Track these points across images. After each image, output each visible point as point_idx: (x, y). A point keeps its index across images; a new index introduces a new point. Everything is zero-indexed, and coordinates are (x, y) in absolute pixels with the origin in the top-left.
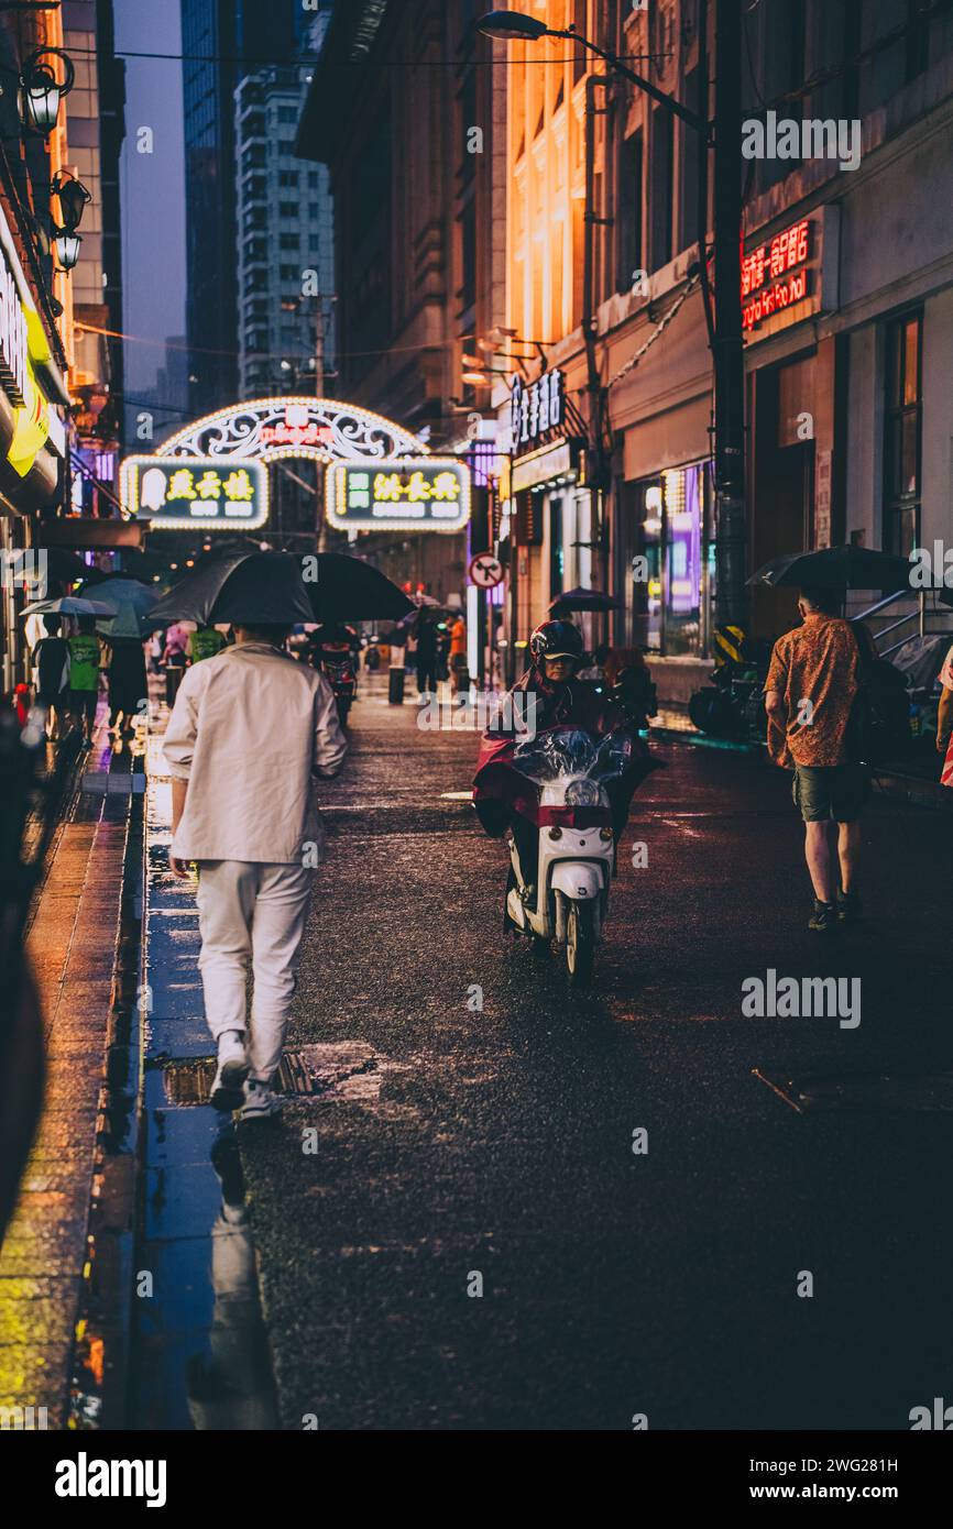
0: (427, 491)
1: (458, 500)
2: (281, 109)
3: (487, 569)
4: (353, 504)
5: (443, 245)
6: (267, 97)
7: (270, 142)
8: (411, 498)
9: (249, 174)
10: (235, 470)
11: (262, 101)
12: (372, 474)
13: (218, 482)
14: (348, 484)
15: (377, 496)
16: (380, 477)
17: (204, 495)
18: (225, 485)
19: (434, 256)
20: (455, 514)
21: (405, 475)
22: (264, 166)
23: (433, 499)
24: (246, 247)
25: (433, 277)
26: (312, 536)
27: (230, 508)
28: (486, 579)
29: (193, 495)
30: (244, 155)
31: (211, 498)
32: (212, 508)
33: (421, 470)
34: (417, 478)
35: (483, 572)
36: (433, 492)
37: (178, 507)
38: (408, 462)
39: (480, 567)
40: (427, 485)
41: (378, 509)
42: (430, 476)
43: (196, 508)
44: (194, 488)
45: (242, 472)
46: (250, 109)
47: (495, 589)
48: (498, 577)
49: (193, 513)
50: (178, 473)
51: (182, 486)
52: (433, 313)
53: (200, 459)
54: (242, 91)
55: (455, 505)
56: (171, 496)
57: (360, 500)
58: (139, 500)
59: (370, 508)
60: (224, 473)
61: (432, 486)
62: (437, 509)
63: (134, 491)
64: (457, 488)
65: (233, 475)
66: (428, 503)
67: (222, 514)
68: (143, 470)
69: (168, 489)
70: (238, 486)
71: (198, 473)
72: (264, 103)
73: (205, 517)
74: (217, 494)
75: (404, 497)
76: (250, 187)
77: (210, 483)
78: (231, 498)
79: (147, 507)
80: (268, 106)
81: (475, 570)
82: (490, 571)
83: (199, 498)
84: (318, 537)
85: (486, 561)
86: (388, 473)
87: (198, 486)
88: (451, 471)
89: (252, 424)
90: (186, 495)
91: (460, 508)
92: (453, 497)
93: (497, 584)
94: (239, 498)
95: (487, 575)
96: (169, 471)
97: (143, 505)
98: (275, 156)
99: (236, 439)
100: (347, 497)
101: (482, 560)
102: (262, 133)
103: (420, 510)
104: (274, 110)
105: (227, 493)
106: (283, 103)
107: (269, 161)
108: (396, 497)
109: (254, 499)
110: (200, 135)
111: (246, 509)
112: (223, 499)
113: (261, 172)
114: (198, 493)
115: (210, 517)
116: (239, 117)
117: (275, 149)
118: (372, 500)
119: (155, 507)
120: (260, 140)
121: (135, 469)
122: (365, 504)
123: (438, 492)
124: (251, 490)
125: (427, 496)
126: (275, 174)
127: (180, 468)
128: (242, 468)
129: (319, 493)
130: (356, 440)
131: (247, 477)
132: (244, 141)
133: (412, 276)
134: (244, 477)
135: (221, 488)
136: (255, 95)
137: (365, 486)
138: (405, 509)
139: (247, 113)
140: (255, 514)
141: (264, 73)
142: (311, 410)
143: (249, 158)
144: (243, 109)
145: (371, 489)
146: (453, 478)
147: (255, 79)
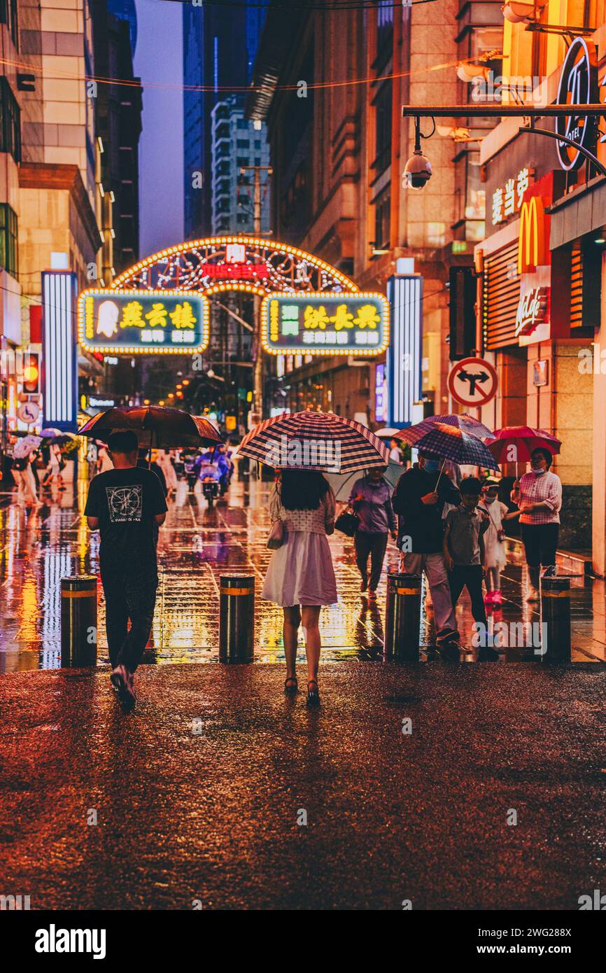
0: (351, 321)
1: (378, 328)
2: (239, 120)
3: (472, 378)
4: (285, 332)
5: (358, 135)
6: (231, 114)
7: (232, 141)
8: (338, 327)
9: (219, 160)
10: (180, 302)
12: (302, 305)
13: (165, 313)
14: (280, 314)
15: (307, 325)
16: (309, 309)
17: (153, 324)
18: (171, 315)
19: (350, 144)
20: (376, 341)
21: (331, 308)
22: (228, 155)
23: (356, 328)
24: (217, 204)
25: (349, 161)
26: (250, 365)
27: (176, 336)
28: (472, 393)
29: (142, 324)
30: (217, 149)
31: (158, 327)
32: (159, 336)
33: (346, 302)
34: (342, 309)
35: (468, 383)
36: (356, 321)
37: (130, 335)
38: (333, 295)
39: (463, 376)
40: (350, 316)
41: (308, 337)
42: (353, 307)
43: (146, 336)
44: (143, 318)
45: (186, 304)
46: (221, 121)
47: (484, 407)
48: (487, 392)
49: (143, 339)
50: (129, 305)
51: (133, 315)
52: (348, 189)
53: (150, 293)
54: (217, 112)
55: (376, 334)
56: (123, 325)
57: (291, 329)
58: (95, 328)
59: (301, 336)
60: (170, 305)
61: (356, 316)
62: (360, 337)
63: (90, 321)
64: (378, 319)
65: (178, 306)
66: (352, 332)
67: (168, 341)
68: (98, 301)
69: (121, 319)
70: (183, 316)
71: (147, 304)
72: (228, 117)
73: (153, 343)
74: (164, 323)
75: (330, 327)
76: (220, 168)
77: (157, 315)
78: (178, 327)
79: (102, 334)
80: (231, 119)
81: (457, 380)
82: (477, 382)
83: (148, 327)
84: (255, 366)
85: (473, 369)
86: (316, 305)
87: (148, 316)
88: (372, 303)
89: (195, 261)
90: (136, 324)
91: (380, 337)
92: (373, 326)
93: (487, 399)
94: (183, 326)
95: (473, 387)
96: (121, 303)
97: (98, 332)
98: (235, 148)
99: (182, 274)
100: (280, 327)
101: (465, 367)
102: (228, 136)
103: (343, 338)
104: (235, 121)
105: (174, 322)
106: (240, 117)
107: (231, 152)
108: (323, 326)
109: (197, 328)
110: (193, 145)
111: (190, 336)
112: (169, 328)
113: (226, 159)
114: (147, 321)
115: (157, 344)
116: (214, 127)
117: (235, 145)
118: (302, 329)
119: (109, 334)
120: (227, 140)
121: (90, 300)
122: (296, 333)
123: (361, 322)
124: (194, 320)
125: (350, 325)
126: (235, 159)
127: (131, 300)
128: (186, 300)
129: (256, 330)
130: (288, 275)
131: (190, 308)
132: (217, 140)
133: (331, 164)
134: (188, 308)
135: (168, 318)
136: (224, 113)
137: (296, 317)
138: (331, 337)
139: (218, 124)
140: (197, 341)
141: (229, 99)
142: (248, 249)
143: (219, 150)
144: (217, 122)
145: (301, 320)
146: (374, 309)
147: (224, 104)
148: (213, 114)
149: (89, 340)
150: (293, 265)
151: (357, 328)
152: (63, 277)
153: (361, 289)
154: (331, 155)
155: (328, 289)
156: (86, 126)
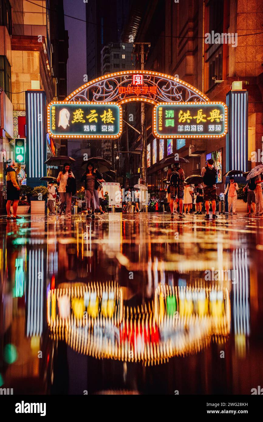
0: (205, 118)
1: (221, 123)
2: (114, 54)
4: (167, 125)
6: (110, 51)
7: (111, 65)
8: (198, 122)
10: (106, 109)
11: (109, 53)
12: (177, 110)
13: (97, 115)
14: (164, 115)
15: (179, 121)
16: (181, 112)
17: (90, 121)
18: (101, 116)
19: (190, 34)
20: (220, 130)
21: (194, 111)
25: (190, 43)
27: (104, 128)
29: (84, 121)
31: (93, 123)
32: (93, 128)
33: (202, 108)
34: (200, 112)
36: (209, 119)
37: (76, 127)
38: (195, 104)
40: (205, 116)
41: (180, 128)
42: (207, 111)
43: (86, 128)
44: (84, 118)
45: (109, 110)
46: (106, 55)
49: (85, 130)
50: (77, 110)
51: (78, 117)
53: (88, 104)
54: (103, 51)
55: (220, 126)
56: (73, 122)
57: (170, 123)
59: (176, 127)
60: (100, 111)
61: (208, 115)
62: (211, 128)
63: (54, 120)
65: (105, 111)
66: (206, 125)
67: (99, 131)
68: (58, 109)
70: (107, 117)
71: (87, 111)
73: (90, 133)
74: (96, 121)
75: (193, 122)
77: (93, 116)
78: (105, 123)
80: (111, 54)
83: (87, 123)
84: (142, 153)
86: (185, 109)
87: (87, 117)
88: (218, 108)
89: (115, 85)
90: (80, 121)
91: (222, 127)
92: (219, 121)
94: (108, 122)
96: (72, 110)
98: (112, 68)
99: (107, 92)
100: (164, 122)
102: (109, 62)
103: (201, 128)
105: (102, 120)
106: (115, 53)
107: (111, 70)
108: (189, 121)
109: (115, 124)
110: (91, 69)
111: (111, 128)
112: (99, 124)
114: (87, 120)
115: (93, 133)
116: (102, 58)
117: (113, 66)
118: (177, 124)
119: (65, 127)
120: (108, 64)
121: (54, 108)
122: (173, 126)
123: (211, 119)
124: (114, 119)
125: (205, 121)
127: (77, 108)
128: (109, 108)
129: (142, 133)
130: (168, 92)
131: (112, 112)
132: (104, 65)
133: (178, 49)
134: (110, 113)
135: (99, 118)
136: (107, 51)
137: (173, 116)
138: (194, 128)
139: (105, 57)
140: (116, 131)
141: (109, 45)
142: (145, 77)
143: (105, 69)
144: (104, 56)
145: (176, 118)
146: (219, 111)
147: (107, 47)
148: (102, 52)
149: (53, 131)
150: (171, 86)
151: (209, 123)
152: (38, 94)
153: (212, 100)
154: (178, 44)
155: (191, 100)
156: (47, 26)
